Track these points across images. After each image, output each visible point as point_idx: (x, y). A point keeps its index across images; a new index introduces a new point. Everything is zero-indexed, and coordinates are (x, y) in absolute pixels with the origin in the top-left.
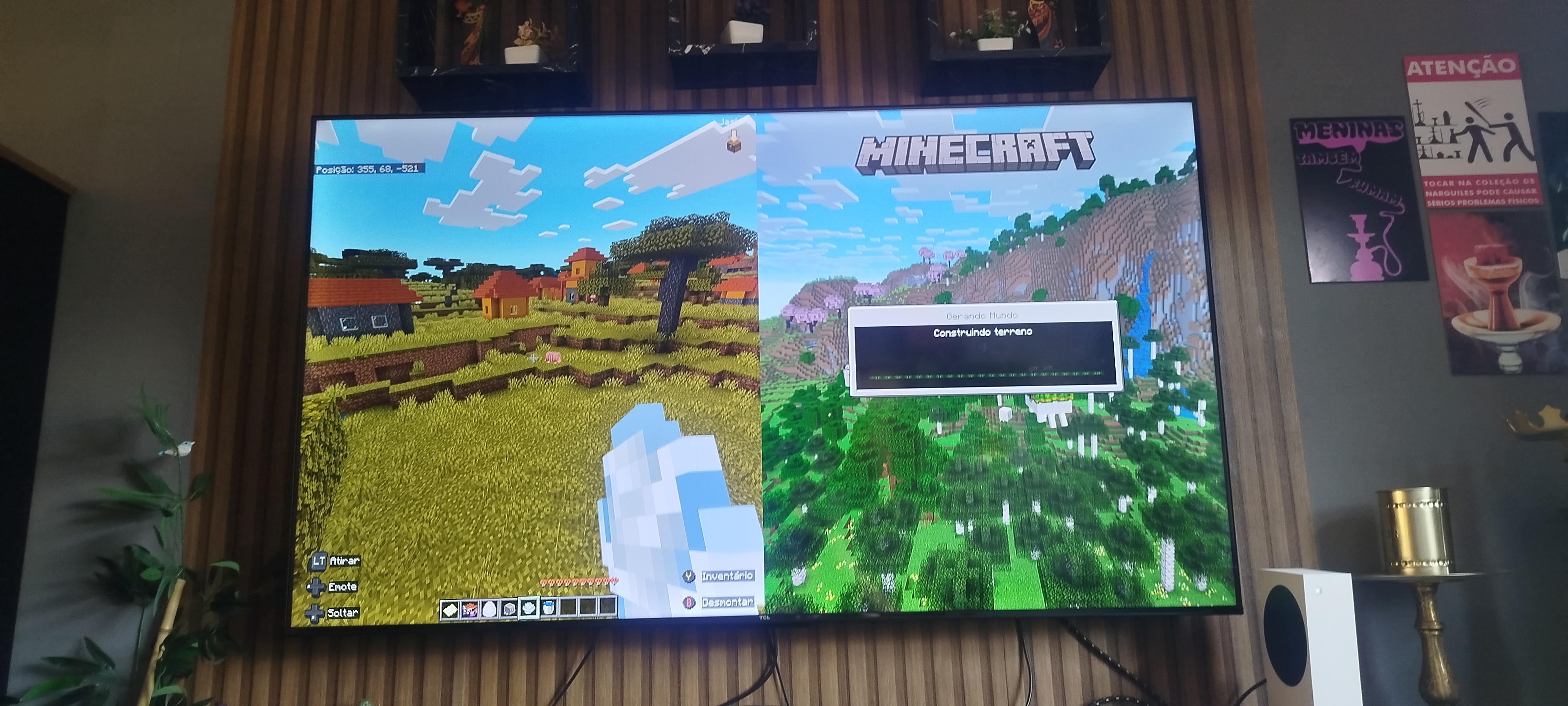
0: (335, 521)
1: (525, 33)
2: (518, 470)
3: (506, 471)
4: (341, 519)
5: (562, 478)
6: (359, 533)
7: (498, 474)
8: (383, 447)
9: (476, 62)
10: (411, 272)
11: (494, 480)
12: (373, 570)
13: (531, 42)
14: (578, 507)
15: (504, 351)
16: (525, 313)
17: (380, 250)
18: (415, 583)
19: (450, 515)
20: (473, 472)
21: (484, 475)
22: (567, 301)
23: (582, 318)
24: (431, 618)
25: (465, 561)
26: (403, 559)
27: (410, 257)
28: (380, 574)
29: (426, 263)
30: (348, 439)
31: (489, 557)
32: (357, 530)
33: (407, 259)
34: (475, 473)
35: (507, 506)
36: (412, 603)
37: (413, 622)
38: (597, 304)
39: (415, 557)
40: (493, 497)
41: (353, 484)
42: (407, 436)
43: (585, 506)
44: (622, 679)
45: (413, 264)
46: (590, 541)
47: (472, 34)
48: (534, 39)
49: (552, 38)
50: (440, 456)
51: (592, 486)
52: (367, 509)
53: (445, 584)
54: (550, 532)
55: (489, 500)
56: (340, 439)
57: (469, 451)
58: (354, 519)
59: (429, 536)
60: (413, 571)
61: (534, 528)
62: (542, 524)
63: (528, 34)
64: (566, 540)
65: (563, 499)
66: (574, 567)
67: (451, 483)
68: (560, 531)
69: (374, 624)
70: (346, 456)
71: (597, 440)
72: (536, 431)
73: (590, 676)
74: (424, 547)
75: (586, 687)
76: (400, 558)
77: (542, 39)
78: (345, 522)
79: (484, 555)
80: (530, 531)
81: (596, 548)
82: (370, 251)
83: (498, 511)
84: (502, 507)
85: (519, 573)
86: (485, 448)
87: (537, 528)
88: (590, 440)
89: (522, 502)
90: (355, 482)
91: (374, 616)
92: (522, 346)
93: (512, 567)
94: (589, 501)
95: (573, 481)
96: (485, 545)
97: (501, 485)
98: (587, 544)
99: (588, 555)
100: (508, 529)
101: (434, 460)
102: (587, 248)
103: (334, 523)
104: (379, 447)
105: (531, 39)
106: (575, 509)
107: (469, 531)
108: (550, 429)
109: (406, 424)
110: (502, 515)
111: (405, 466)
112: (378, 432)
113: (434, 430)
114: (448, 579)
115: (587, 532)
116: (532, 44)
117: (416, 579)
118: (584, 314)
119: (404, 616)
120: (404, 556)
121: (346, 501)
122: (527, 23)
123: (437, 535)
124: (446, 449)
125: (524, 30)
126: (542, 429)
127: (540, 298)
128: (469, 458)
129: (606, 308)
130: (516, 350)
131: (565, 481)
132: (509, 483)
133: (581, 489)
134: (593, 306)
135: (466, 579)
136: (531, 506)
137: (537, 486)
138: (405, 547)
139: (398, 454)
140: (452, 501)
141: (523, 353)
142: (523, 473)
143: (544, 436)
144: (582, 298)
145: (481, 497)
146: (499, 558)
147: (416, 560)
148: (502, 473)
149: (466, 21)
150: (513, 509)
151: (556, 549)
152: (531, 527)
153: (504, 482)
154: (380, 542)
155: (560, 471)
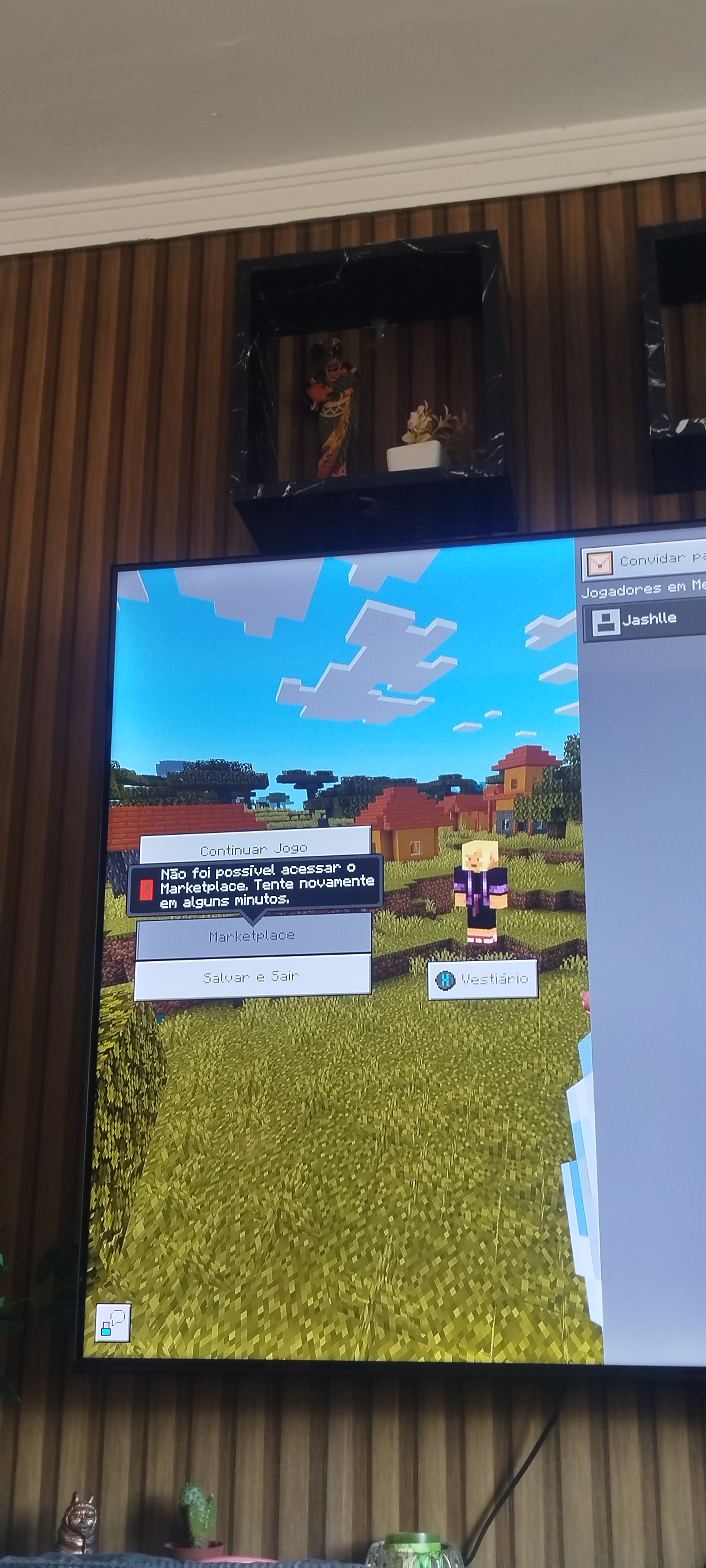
0: (149, 1186)
1: (420, 423)
2: (430, 1108)
3: (411, 1109)
4: (158, 1184)
5: (501, 1121)
6: (186, 1206)
7: (398, 1113)
8: (220, 1068)
9: (342, 472)
10: (260, 794)
11: (392, 1123)
12: (207, 1267)
13: (428, 436)
14: (529, 1171)
15: (401, 914)
16: (432, 852)
17: (212, 762)
18: (272, 1291)
19: (325, 1181)
20: (359, 1109)
21: (376, 1115)
22: (498, 832)
23: (523, 858)
24: (299, 1351)
25: (350, 1257)
26: (253, 1251)
27: (257, 770)
28: (219, 1276)
29: (281, 780)
30: (168, 1056)
31: (388, 1252)
32: (181, 1202)
33: (252, 774)
34: (363, 1111)
35: (414, 1166)
36: (267, 1325)
37: (270, 1357)
38: (546, 835)
39: (271, 1248)
40: (392, 1151)
41: (175, 1127)
42: (256, 1050)
43: (540, 1170)
44: (607, 1473)
45: (262, 782)
46: (553, 1230)
47: (333, 434)
48: (435, 432)
49: (459, 428)
50: (307, 1083)
51: (550, 1135)
52: (196, 1167)
53: (320, 1295)
54: (485, 1212)
55: (386, 1155)
56: (156, 1055)
57: (352, 1075)
58: (177, 1184)
59: (293, 1214)
60: (268, 1272)
61: (459, 1205)
62: (470, 1198)
63: (424, 425)
64: (512, 1227)
65: (505, 1158)
66: (527, 1274)
67: (324, 1128)
68: (501, 1211)
69: (209, 1357)
70: (164, 1081)
71: (555, 1059)
72: (456, 1043)
73: (553, 1465)
74: (285, 1231)
75: (547, 1485)
76: (248, 1249)
77: (441, 431)
78: (164, 1187)
79: (381, 1248)
80: (452, 1209)
81: (563, 1242)
82: (198, 763)
83: (400, 1174)
84: (406, 1169)
85: (437, 1281)
86: (376, 1070)
87: (464, 1205)
88: (543, 1059)
89: (438, 1161)
90: (178, 1123)
91: (209, 1345)
92: (430, 906)
93: (425, 1270)
94: (547, 1162)
95: (520, 1127)
96: (382, 1231)
97: (404, 1132)
98: (547, 1235)
99: (550, 1253)
100: (417, 1205)
101: (299, 1089)
102: (528, 746)
103: (147, 1190)
104: (213, 1068)
105: (428, 432)
106: (524, 1175)
107: (355, 1208)
108: (478, 1039)
109: (254, 1031)
110: (407, 1182)
111: (254, 1098)
112: (211, 1044)
113: (296, 1041)
114: (324, 1286)
115: (546, 1214)
116: (428, 440)
117: (274, 1284)
118: (526, 853)
119: (256, 1346)
120: (254, 1245)
121: (164, 1154)
122: (421, 408)
123: (305, 1213)
124: (316, 1072)
125: (418, 419)
126: (465, 1039)
127: (456, 829)
128: (352, 1086)
129: (562, 842)
130: (420, 911)
131: (506, 1127)
132: (415, 1129)
133: (533, 1141)
134: (541, 839)
135: (353, 1287)
136: (453, 1168)
137: (460, 1134)
138: (256, 1231)
139: (243, 1079)
140: (327, 1156)
141: (432, 916)
142: (438, 1112)
143: (469, 1051)
144: (521, 827)
145: (373, 1150)
146: (404, 1253)
147: (273, 1253)
148: (405, 1112)
149: (325, 414)
150: (425, 1171)
151: (496, 1242)
152: (453, 1203)
153: (408, 1127)
154: (217, 1221)
155: (498, 1110)
